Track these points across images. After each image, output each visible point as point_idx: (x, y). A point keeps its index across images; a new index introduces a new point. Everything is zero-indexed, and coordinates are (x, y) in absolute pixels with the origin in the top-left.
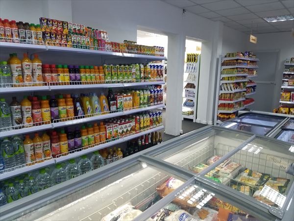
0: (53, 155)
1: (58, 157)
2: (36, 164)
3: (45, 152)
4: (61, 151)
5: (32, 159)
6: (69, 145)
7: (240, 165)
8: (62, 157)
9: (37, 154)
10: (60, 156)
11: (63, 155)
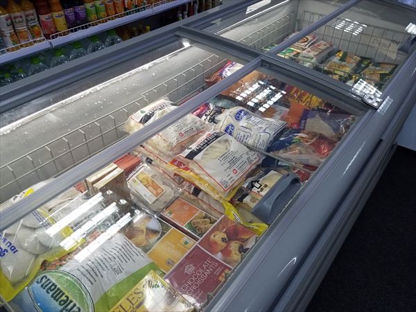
0: (45, 35)
1: (53, 38)
2: (23, 49)
3: (31, 29)
4: (56, 28)
5: (14, 41)
6: (67, 18)
7: (331, 46)
8: (59, 38)
9: (20, 33)
10: (57, 36)
11: (60, 35)
